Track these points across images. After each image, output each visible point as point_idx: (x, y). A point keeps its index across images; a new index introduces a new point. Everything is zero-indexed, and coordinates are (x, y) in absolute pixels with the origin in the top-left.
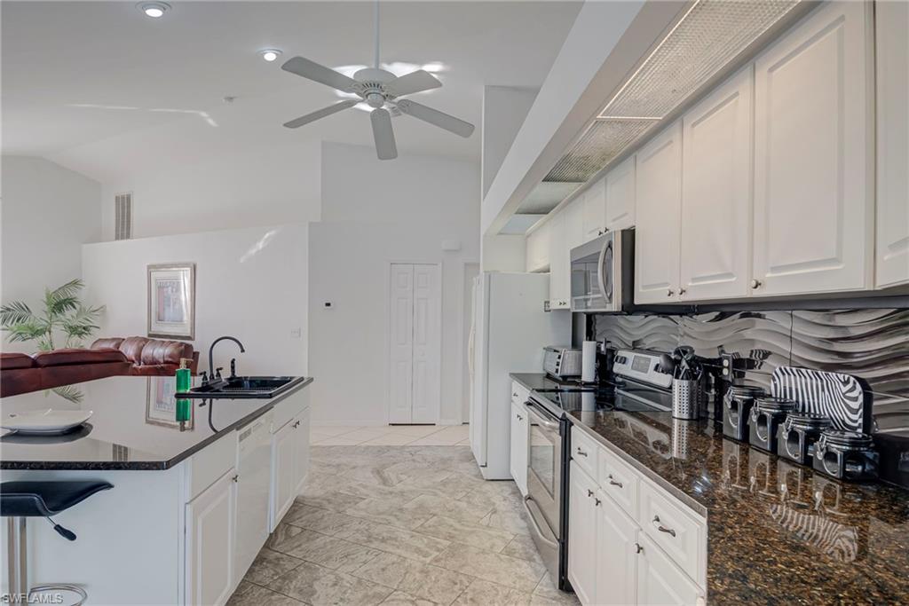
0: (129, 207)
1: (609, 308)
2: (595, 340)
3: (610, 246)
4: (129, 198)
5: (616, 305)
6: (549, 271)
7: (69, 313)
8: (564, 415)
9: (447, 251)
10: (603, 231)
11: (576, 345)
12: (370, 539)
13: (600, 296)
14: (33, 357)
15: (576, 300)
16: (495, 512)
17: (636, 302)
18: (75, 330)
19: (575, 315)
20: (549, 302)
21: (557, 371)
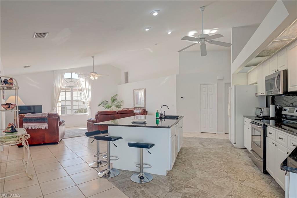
0: (128, 75)
1: (279, 93)
2: (275, 104)
3: (279, 75)
4: (128, 72)
5: (281, 92)
6: (257, 84)
7: (116, 102)
8: (264, 124)
9: (218, 80)
10: (276, 70)
11: (267, 106)
12: (203, 157)
13: (276, 90)
14: (117, 111)
15: (267, 92)
16: (240, 155)
17: (289, 91)
18: (118, 107)
19: (267, 97)
20: (257, 93)
21: (261, 114)
